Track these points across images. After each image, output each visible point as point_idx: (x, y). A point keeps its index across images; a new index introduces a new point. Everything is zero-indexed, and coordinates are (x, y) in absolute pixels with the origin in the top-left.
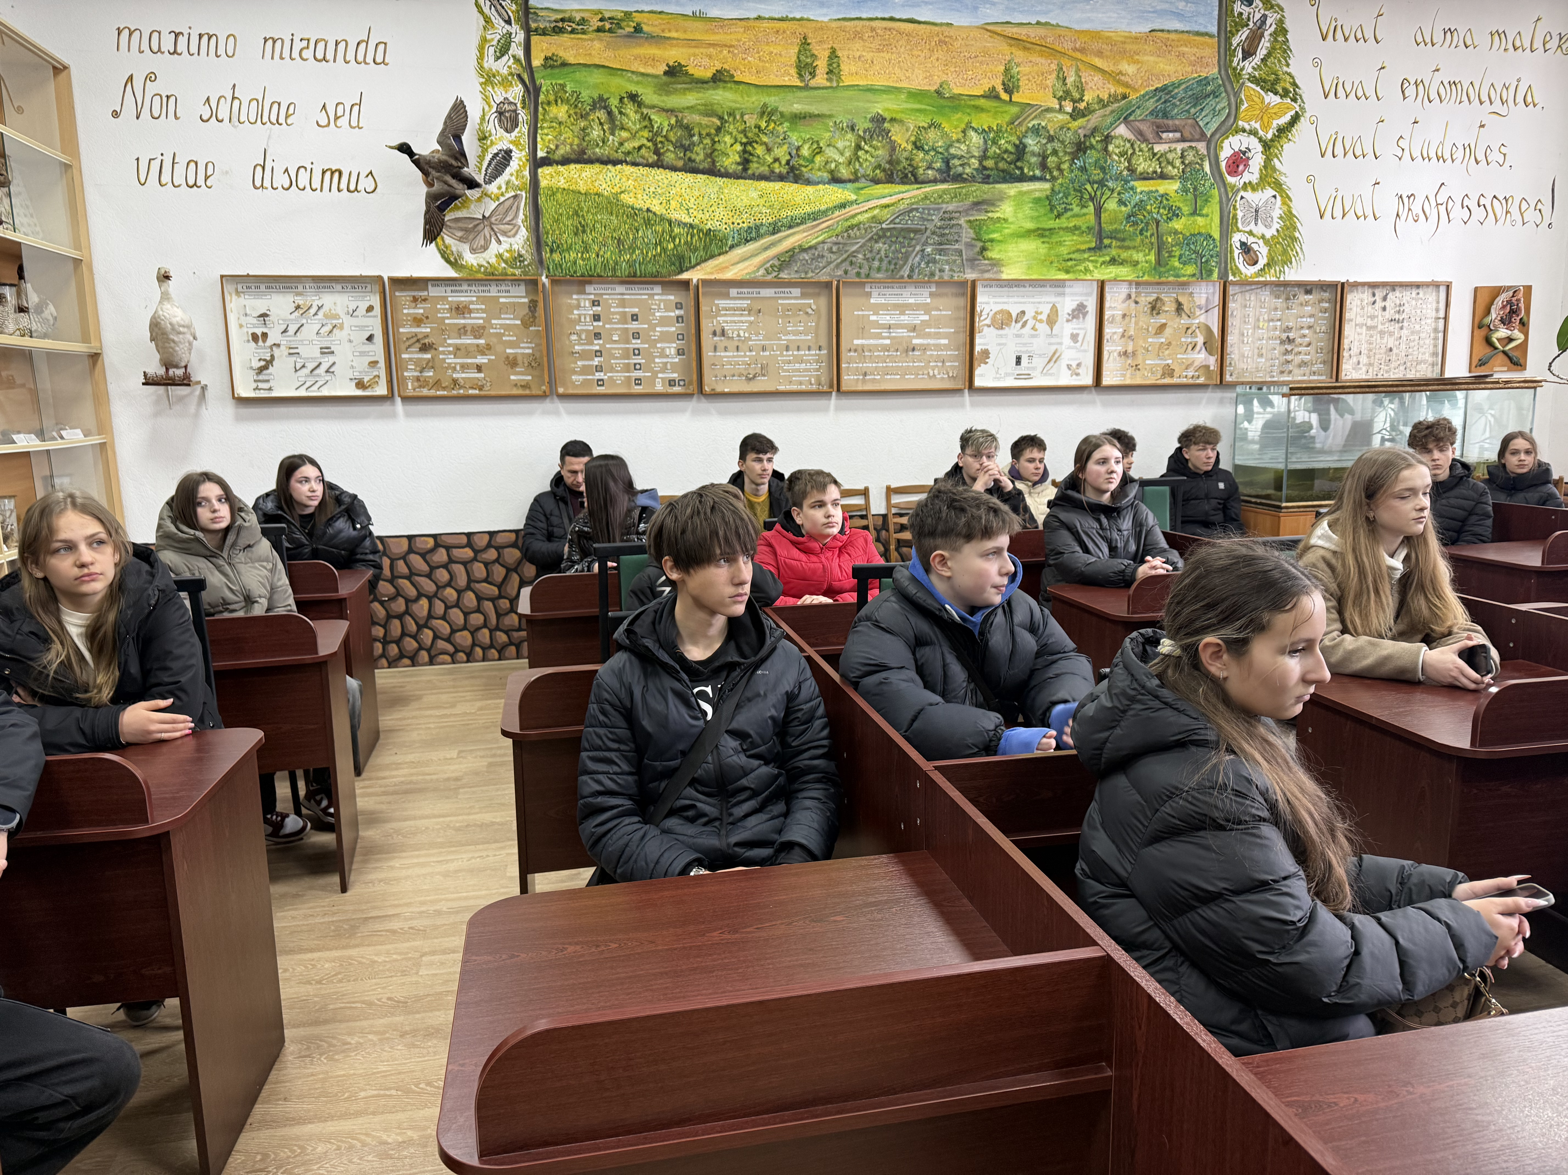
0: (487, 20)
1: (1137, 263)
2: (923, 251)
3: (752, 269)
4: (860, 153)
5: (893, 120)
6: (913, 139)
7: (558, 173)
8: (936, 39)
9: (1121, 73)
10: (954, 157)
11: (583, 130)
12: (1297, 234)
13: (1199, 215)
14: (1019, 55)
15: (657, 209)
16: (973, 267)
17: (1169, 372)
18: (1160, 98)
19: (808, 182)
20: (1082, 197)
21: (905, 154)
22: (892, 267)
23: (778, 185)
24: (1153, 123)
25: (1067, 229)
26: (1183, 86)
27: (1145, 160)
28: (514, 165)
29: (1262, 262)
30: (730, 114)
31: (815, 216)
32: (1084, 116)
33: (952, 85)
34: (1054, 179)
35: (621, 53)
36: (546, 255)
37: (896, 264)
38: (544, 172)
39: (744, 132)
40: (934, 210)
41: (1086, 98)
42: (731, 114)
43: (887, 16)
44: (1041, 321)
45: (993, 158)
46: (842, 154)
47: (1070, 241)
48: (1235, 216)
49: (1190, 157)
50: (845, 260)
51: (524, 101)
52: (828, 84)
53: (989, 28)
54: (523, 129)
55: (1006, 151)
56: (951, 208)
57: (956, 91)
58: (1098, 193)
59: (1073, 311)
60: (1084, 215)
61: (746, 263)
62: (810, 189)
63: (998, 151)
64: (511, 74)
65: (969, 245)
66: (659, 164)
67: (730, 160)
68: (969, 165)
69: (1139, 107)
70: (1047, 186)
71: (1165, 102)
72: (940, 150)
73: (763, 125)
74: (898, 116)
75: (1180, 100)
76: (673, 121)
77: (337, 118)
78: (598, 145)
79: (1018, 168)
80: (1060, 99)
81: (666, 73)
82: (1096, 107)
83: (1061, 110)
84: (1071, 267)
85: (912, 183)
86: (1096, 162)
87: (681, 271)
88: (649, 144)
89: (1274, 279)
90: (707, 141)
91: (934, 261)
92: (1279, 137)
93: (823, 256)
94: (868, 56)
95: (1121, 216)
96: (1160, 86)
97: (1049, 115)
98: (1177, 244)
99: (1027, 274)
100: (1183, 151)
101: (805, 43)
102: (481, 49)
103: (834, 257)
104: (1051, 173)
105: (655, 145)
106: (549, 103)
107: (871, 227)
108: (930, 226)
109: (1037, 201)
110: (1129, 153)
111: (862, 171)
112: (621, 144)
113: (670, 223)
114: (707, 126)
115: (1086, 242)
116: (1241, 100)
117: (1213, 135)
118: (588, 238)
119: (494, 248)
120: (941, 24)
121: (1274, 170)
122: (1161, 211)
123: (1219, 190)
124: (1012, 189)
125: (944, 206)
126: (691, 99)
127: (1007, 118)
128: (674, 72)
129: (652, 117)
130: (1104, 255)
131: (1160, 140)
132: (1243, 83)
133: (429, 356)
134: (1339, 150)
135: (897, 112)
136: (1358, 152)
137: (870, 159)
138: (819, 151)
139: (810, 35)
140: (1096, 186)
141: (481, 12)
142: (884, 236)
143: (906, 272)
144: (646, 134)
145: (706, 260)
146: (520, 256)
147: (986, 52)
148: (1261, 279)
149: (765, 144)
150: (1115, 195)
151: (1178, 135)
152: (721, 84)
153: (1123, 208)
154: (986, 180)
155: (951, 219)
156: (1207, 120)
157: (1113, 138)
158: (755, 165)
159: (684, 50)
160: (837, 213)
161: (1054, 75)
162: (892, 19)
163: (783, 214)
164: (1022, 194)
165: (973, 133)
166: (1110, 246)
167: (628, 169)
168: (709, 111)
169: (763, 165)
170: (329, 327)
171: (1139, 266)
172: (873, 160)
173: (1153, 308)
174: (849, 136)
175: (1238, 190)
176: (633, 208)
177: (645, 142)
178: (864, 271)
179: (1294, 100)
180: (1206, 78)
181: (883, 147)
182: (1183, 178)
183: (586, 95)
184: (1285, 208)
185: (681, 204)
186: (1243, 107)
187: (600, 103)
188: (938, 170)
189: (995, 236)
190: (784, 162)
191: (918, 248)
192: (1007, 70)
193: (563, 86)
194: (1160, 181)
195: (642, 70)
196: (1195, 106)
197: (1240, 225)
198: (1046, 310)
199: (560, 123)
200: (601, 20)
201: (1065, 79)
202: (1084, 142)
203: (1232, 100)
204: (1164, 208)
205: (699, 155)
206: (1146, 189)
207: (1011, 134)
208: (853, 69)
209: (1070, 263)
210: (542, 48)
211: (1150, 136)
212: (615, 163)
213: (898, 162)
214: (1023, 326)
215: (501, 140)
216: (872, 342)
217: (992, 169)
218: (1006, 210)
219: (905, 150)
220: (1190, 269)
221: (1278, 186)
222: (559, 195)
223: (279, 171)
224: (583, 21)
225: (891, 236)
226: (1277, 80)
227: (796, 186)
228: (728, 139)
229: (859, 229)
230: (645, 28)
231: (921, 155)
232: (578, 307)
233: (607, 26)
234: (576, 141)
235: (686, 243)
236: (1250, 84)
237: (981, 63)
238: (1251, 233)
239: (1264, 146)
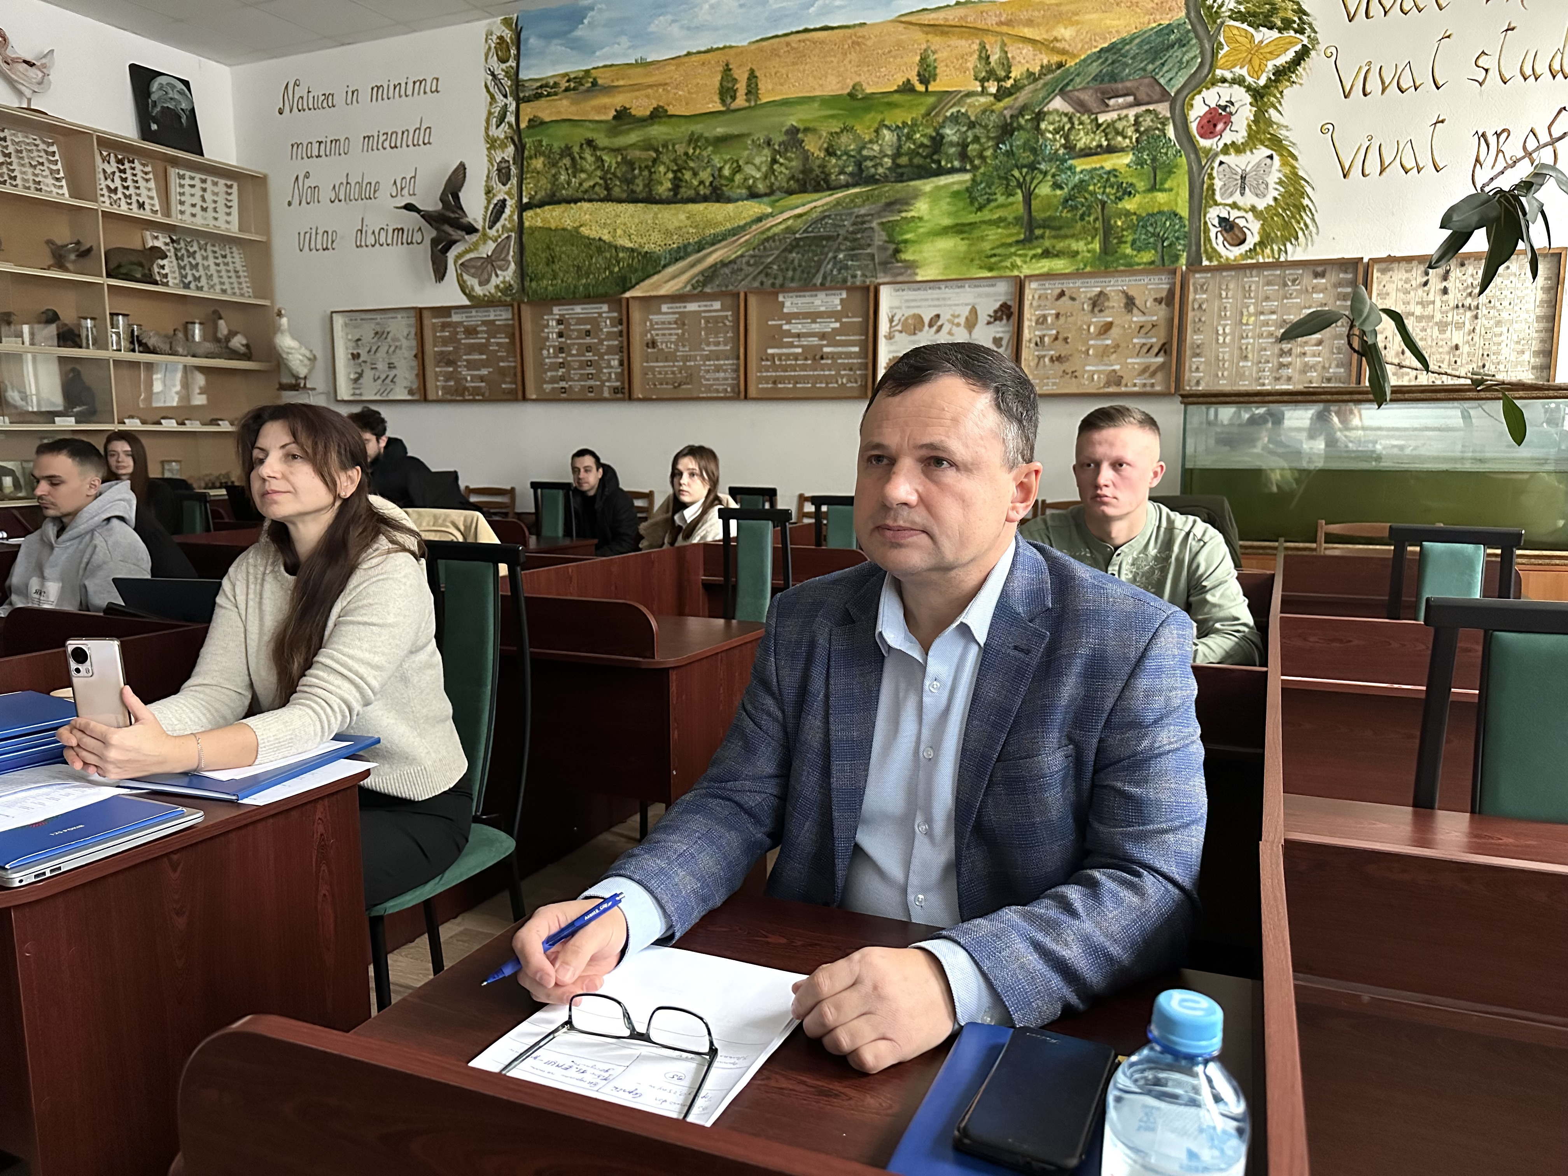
0: (492, 97)
1: (1077, 253)
2: (835, 257)
3: (681, 285)
4: (776, 167)
5: (807, 130)
6: (825, 145)
7: (536, 215)
8: (850, 42)
9: (1056, 39)
10: (867, 158)
11: (554, 176)
12: (1306, 202)
13: (1160, 190)
14: (936, 41)
15: (606, 237)
16: (885, 271)
17: (1118, 380)
18: (1106, 60)
19: (729, 200)
20: (1008, 185)
21: (818, 162)
22: (805, 275)
23: (701, 207)
24: (1096, 91)
25: (990, 223)
26: (1137, 41)
27: (1087, 134)
28: (508, 211)
29: (1252, 239)
30: (663, 146)
31: (736, 231)
32: (1011, 94)
33: (865, 85)
34: (975, 168)
35: (582, 106)
36: (527, 284)
37: (808, 273)
38: (528, 214)
39: (675, 161)
40: (847, 215)
41: (1013, 75)
42: (665, 146)
43: (801, 29)
44: (958, 325)
45: (907, 154)
46: (759, 169)
47: (994, 235)
48: (1211, 188)
49: (1147, 122)
50: (761, 272)
51: (514, 159)
52: (747, 104)
53: (903, 19)
54: (514, 181)
55: (922, 145)
56: (863, 211)
57: (869, 91)
58: (1028, 178)
59: (996, 312)
60: (1011, 204)
61: (676, 280)
62: (731, 206)
63: (912, 146)
64: (506, 138)
65: (882, 249)
66: (608, 199)
67: (664, 188)
68: (882, 166)
69: (1078, 75)
70: (967, 177)
71: (1113, 63)
72: (852, 153)
73: (691, 151)
74: (811, 125)
75: (1133, 58)
76: (619, 159)
77: (402, 189)
78: (564, 188)
79: (934, 161)
80: (983, 81)
81: (615, 118)
82: (1026, 82)
83: (984, 92)
84: (995, 263)
85: (823, 190)
86: (1025, 144)
87: (624, 292)
88: (601, 182)
89: (1271, 260)
90: (646, 173)
91: (847, 268)
92: (1276, 81)
93: (741, 270)
94: (784, 71)
95: (1055, 201)
96: (1106, 45)
97: (969, 101)
98: (1128, 228)
99: (943, 274)
100: (1137, 117)
101: (727, 70)
102: (488, 121)
103: (751, 269)
104: (972, 162)
105: (606, 182)
106: (531, 158)
107: (785, 238)
108: (842, 232)
109: (956, 194)
110: (1066, 128)
111: (777, 184)
112: (581, 184)
113: (616, 247)
114: (646, 160)
115: (1011, 235)
116: (1220, 43)
117: (1178, 92)
118: (556, 267)
119: (494, 281)
120: (854, 26)
121: (1270, 123)
122: (1108, 190)
123: (1188, 157)
124: (928, 185)
125: (856, 210)
126: (633, 137)
127: (923, 110)
128: (622, 115)
129: (605, 158)
130: (1034, 248)
131: (1106, 108)
132: (1222, 23)
133: (451, 369)
134: (1374, 85)
135: (811, 121)
136: (1406, 83)
137: (784, 170)
138: (739, 169)
139: (731, 61)
140: (1025, 170)
141: (488, 91)
142: (798, 245)
143: (818, 280)
144: (599, 173)
145: (643, 280)
146: (510, 285)
147: (900, 45)
148: (1249, 261)
149: (692, 169)
150: (1049, 177)
151: (1130, 99)
152: (657, 120)
153: (1058, 192)
154: (900, 179)
155: (863, 223)
156: (1169, 76)
157: (1045, 114)
158: (683, 190)
159: (629, 95)
160: (754, 227)
161: (976, 56)
162: (806, 30)
163: (707, 232)
164: (938, 188)
165: (885, 132)
166: (1042, 237)
167: (586, 205)
168: (648, 145)
169: (690, 188)
170: (392, 349)
171: (1079, 257)
172: (787, 172)
173: (1094, 305)
174: (766, 151)
175: (1216, 155)
176: (588, 238)
177: (598, 180)
178: (778, 282)
179: (1301, 31)
180: (1169, 25)
181: (797, 158)
182: (1137, 148)
183: (557, 146)
184: (1287, 170)
185: (625, 232)
186: (1222, 53)
187: (567, 151)
188: (851, 174)
189: (908, 236)
190: (707, 184)
191: (830, 255)
192: (923, 59)
193: (541, 141)
194: (1105, 156)
195: (597, 118)
196: (1153, 61)
197: (1218, 197)
198: (965, 312)
199: (538, 173)
200: (568, 81)
201: (988, 57)
202: (1011, 124)
203: (1207, 46)
204: (1112, 187)
205: (639, 186)
206: (1088, 167)
207: (927, 127)
208: (770, 87)
209: (993, 260)
210: (528, 111)
211: (1093, 104)
212: (576, 201)
213: (811, 170)
214: (938, 331)
215: (501, 192)
216: (785, 351)
217: (905, 166)
218: (921, 207)
219: (818, 158)
220: (1147, 256)
221: (1276, 143)
222: (536, 233)
223: (370, 232)
224: (556, 85)
225: (804, 246)
226: (1274, 10)
227: (718, 205)
228: (662, 169)
229: (774, 241)
230: (600, 82)
231: (834, 161)
232: (547, 326)
233: (572, 85)
234: (549, 186)
235: (628, 265)
236: (1232, 23)
237: (895, 57)
238: (1235, 206)
239: (1254, 97)
